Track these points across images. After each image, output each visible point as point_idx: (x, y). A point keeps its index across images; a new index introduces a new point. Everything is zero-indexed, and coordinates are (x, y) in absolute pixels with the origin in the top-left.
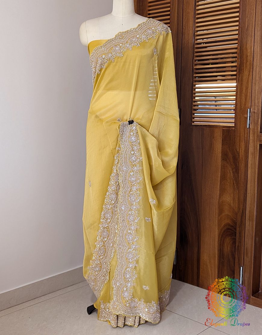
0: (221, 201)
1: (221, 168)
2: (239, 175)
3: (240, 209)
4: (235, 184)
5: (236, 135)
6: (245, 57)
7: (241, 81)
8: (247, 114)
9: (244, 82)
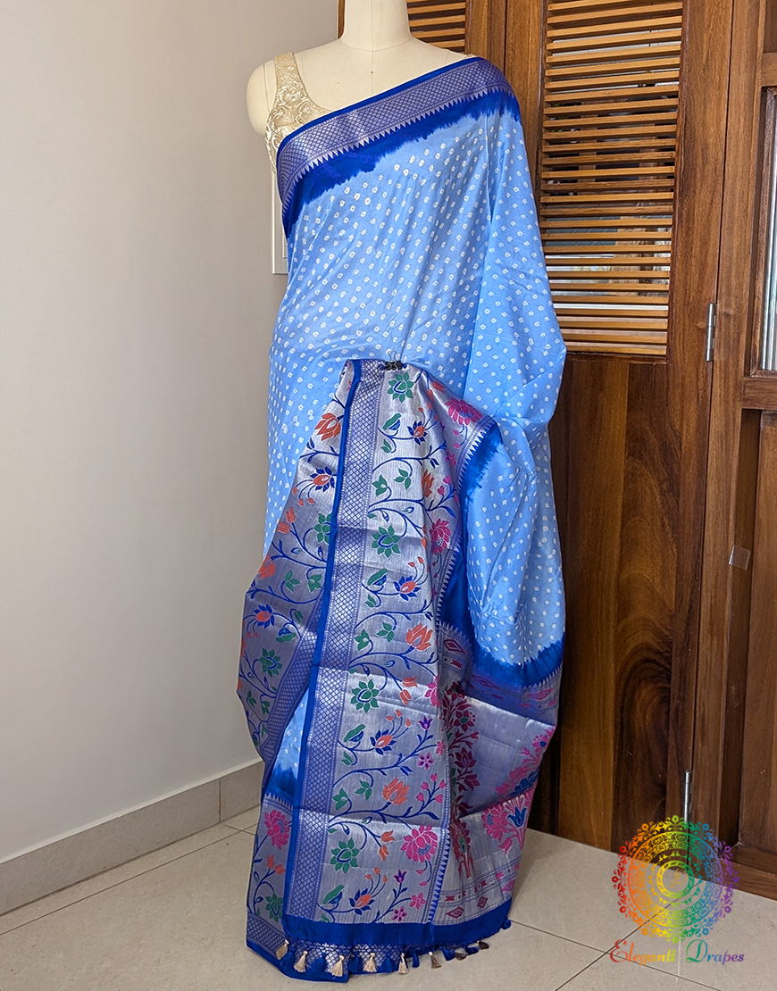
0: (624, 577)
1: (625, 479)
2: (681, 499)
3: (681, 602)
4: (668, 529)
5: (671, 380)
6: (699, 148)
7: (688, 220)
8: (703, 317)
9: (695, 225)
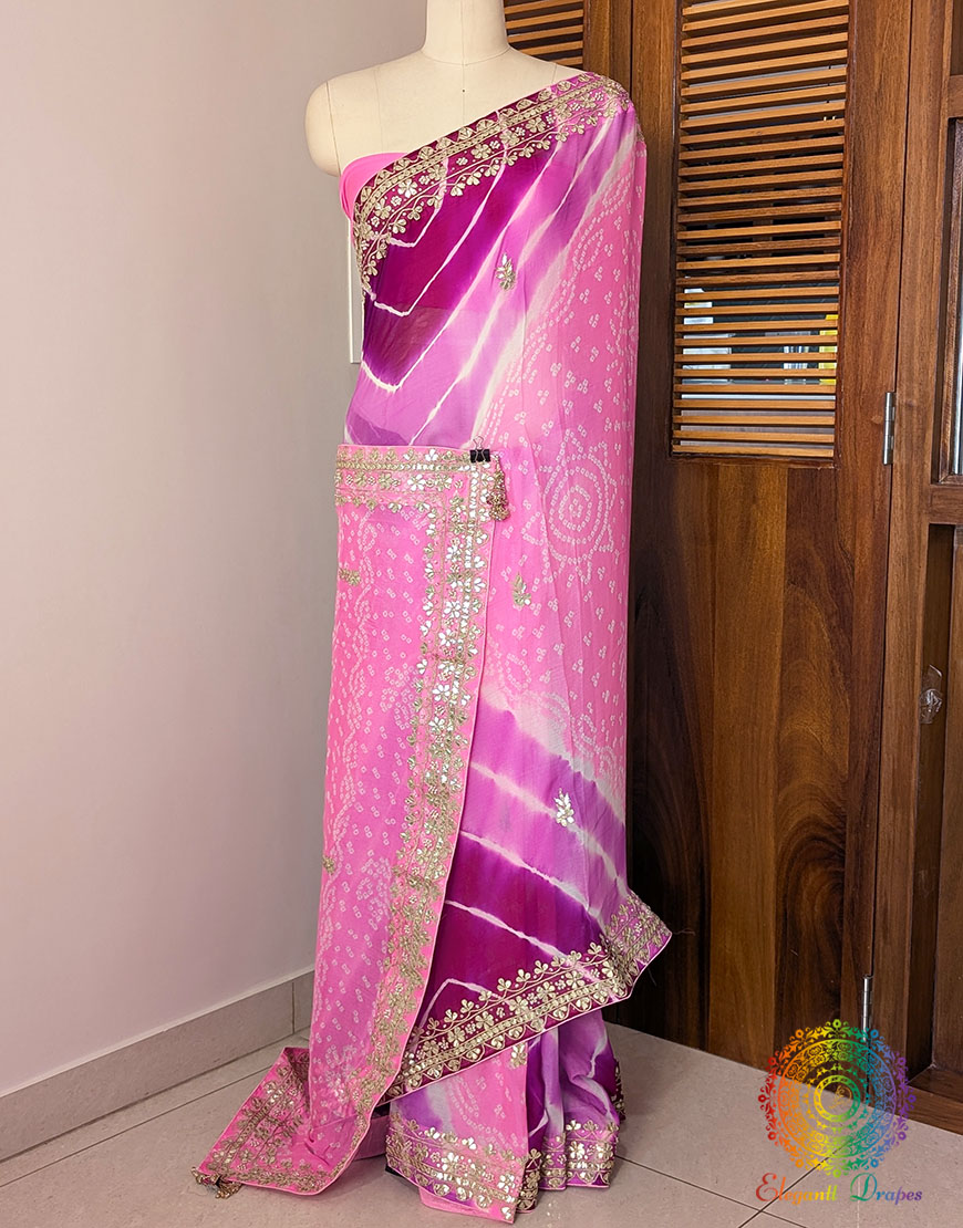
0: (785, 734)
1: (784, 612)
2: (855, 637)
3: (856, 766)
4: (839, 674)
5: (840, 489)
6: (871, 196)
7: (858, 288)
8: (880, 410)
9: (868, 294)
